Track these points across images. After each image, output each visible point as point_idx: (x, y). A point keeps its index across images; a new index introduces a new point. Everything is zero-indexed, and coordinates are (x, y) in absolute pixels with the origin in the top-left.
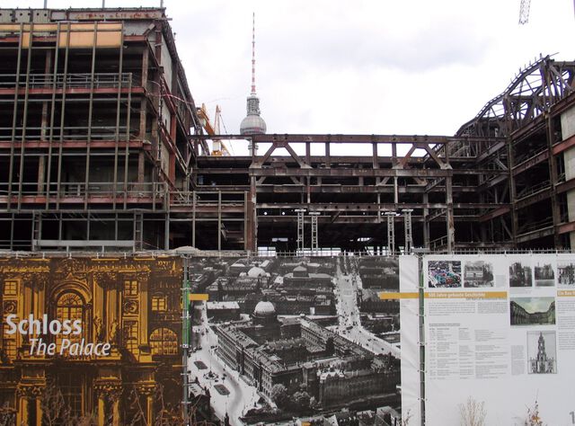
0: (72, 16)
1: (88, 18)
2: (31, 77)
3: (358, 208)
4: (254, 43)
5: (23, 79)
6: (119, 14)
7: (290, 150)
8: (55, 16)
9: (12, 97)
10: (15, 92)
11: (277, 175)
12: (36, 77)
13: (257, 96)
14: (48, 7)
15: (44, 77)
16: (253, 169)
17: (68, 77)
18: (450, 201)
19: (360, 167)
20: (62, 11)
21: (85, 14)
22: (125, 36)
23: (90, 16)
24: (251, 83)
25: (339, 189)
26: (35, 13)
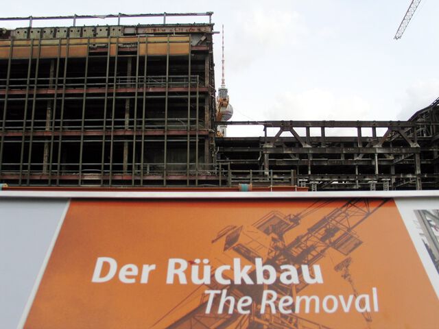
0: (140, 31)
1: (153, 32)
2: (117, 79)
3: (348, 177)
4: (223, 47)
5: (111, 80)
6: (177, 29)
7: (294, 133)
8: (128, 31)
9: (103, 94)
10: (105, 91)
11: (285, 152)
12: (121, 79)
13: (226, 87)
14: (121, 24)
15: (126, 79)
16: (266, 148)
17: (147, 78)
18: (418, 172)
19: (342, 145)
20: (133, 27)
21: (150, 29)
22: (192, 46)
23: (155, 30)
24: (221, 78)
25: (326, 162)
26: (111, 29)
